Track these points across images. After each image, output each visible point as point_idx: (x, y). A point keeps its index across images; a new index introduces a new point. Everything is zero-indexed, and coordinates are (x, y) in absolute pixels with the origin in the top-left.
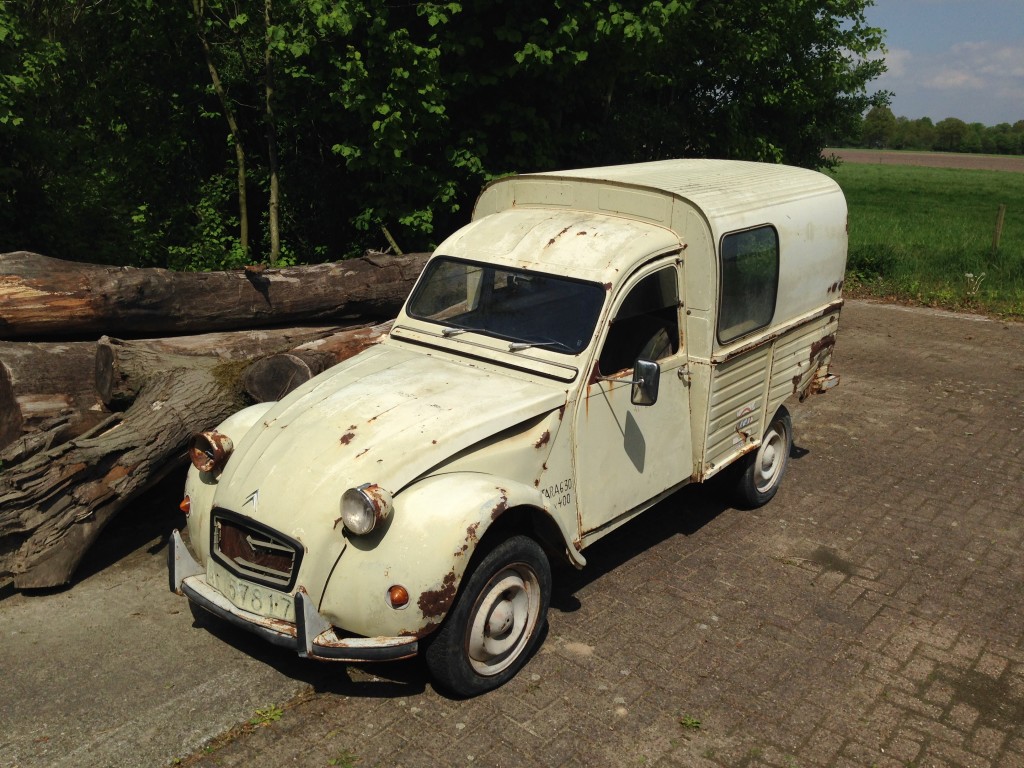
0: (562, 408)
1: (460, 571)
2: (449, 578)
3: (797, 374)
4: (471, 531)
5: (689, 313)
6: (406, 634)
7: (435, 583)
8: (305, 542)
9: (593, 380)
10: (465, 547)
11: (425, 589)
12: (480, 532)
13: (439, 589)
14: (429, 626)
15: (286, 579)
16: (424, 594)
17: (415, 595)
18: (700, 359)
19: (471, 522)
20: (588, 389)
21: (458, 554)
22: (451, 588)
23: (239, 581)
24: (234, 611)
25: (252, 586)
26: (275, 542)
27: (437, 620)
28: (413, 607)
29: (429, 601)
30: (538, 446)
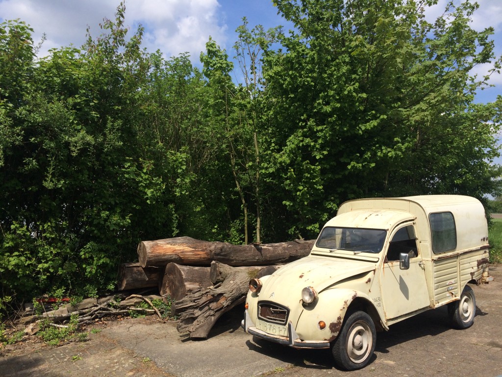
0: (374, 270)
1: (343, 316)
2: (339, 318)
3: (472, 272)
4: (345, 302)
5: (420, 242)
6: (325, 340)
7: (335, 321)
8: (290, 308)
9: (385, 262)
10: (344, 308)
11: (331, 322)
12: (349, 303)
13: (336, 322)
14: (333, 336)
15: (283, 321)
16: (331, 324)
17: (328, 325)
18: (427, 259)
19: (345, 299)
20: (384, 265)
21: (342, 310)
22: (340, 322)
23: (268, 323)
24: (267, 334)
25: (273, 325)
26: (280, 309)
27: (336, 334)
28: (327, 328)
29: (333, 326)
30: (367, 283)
